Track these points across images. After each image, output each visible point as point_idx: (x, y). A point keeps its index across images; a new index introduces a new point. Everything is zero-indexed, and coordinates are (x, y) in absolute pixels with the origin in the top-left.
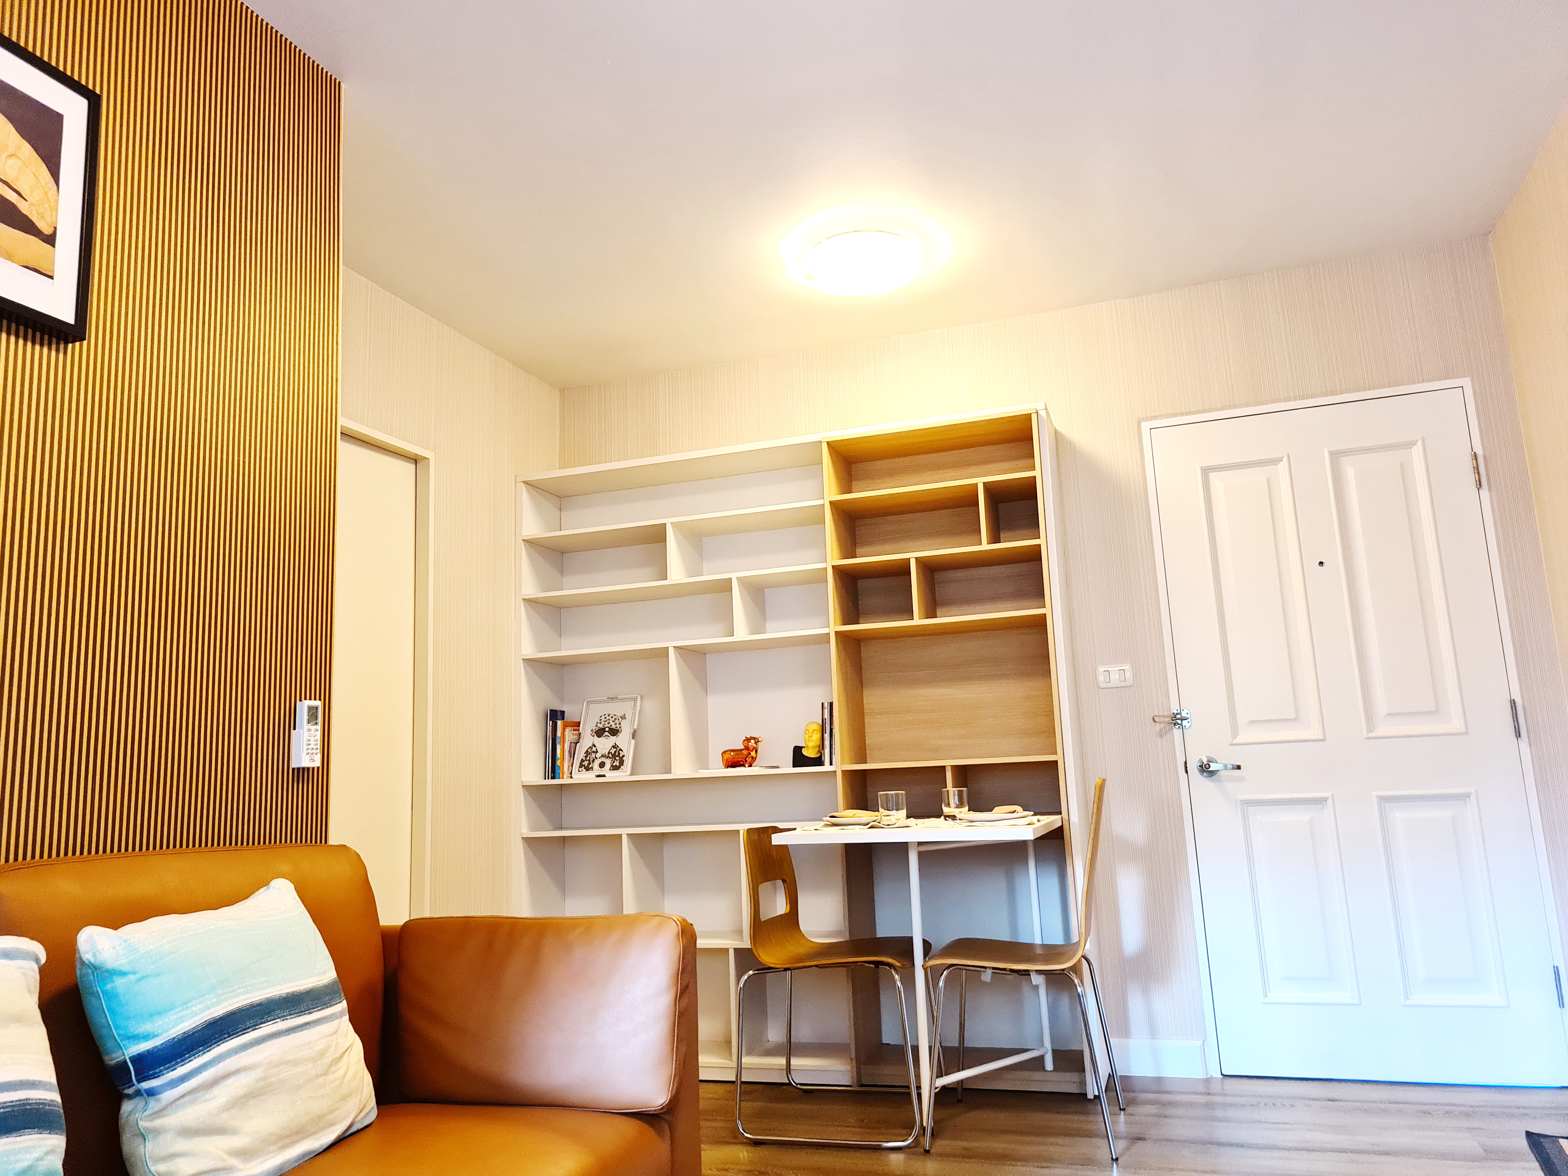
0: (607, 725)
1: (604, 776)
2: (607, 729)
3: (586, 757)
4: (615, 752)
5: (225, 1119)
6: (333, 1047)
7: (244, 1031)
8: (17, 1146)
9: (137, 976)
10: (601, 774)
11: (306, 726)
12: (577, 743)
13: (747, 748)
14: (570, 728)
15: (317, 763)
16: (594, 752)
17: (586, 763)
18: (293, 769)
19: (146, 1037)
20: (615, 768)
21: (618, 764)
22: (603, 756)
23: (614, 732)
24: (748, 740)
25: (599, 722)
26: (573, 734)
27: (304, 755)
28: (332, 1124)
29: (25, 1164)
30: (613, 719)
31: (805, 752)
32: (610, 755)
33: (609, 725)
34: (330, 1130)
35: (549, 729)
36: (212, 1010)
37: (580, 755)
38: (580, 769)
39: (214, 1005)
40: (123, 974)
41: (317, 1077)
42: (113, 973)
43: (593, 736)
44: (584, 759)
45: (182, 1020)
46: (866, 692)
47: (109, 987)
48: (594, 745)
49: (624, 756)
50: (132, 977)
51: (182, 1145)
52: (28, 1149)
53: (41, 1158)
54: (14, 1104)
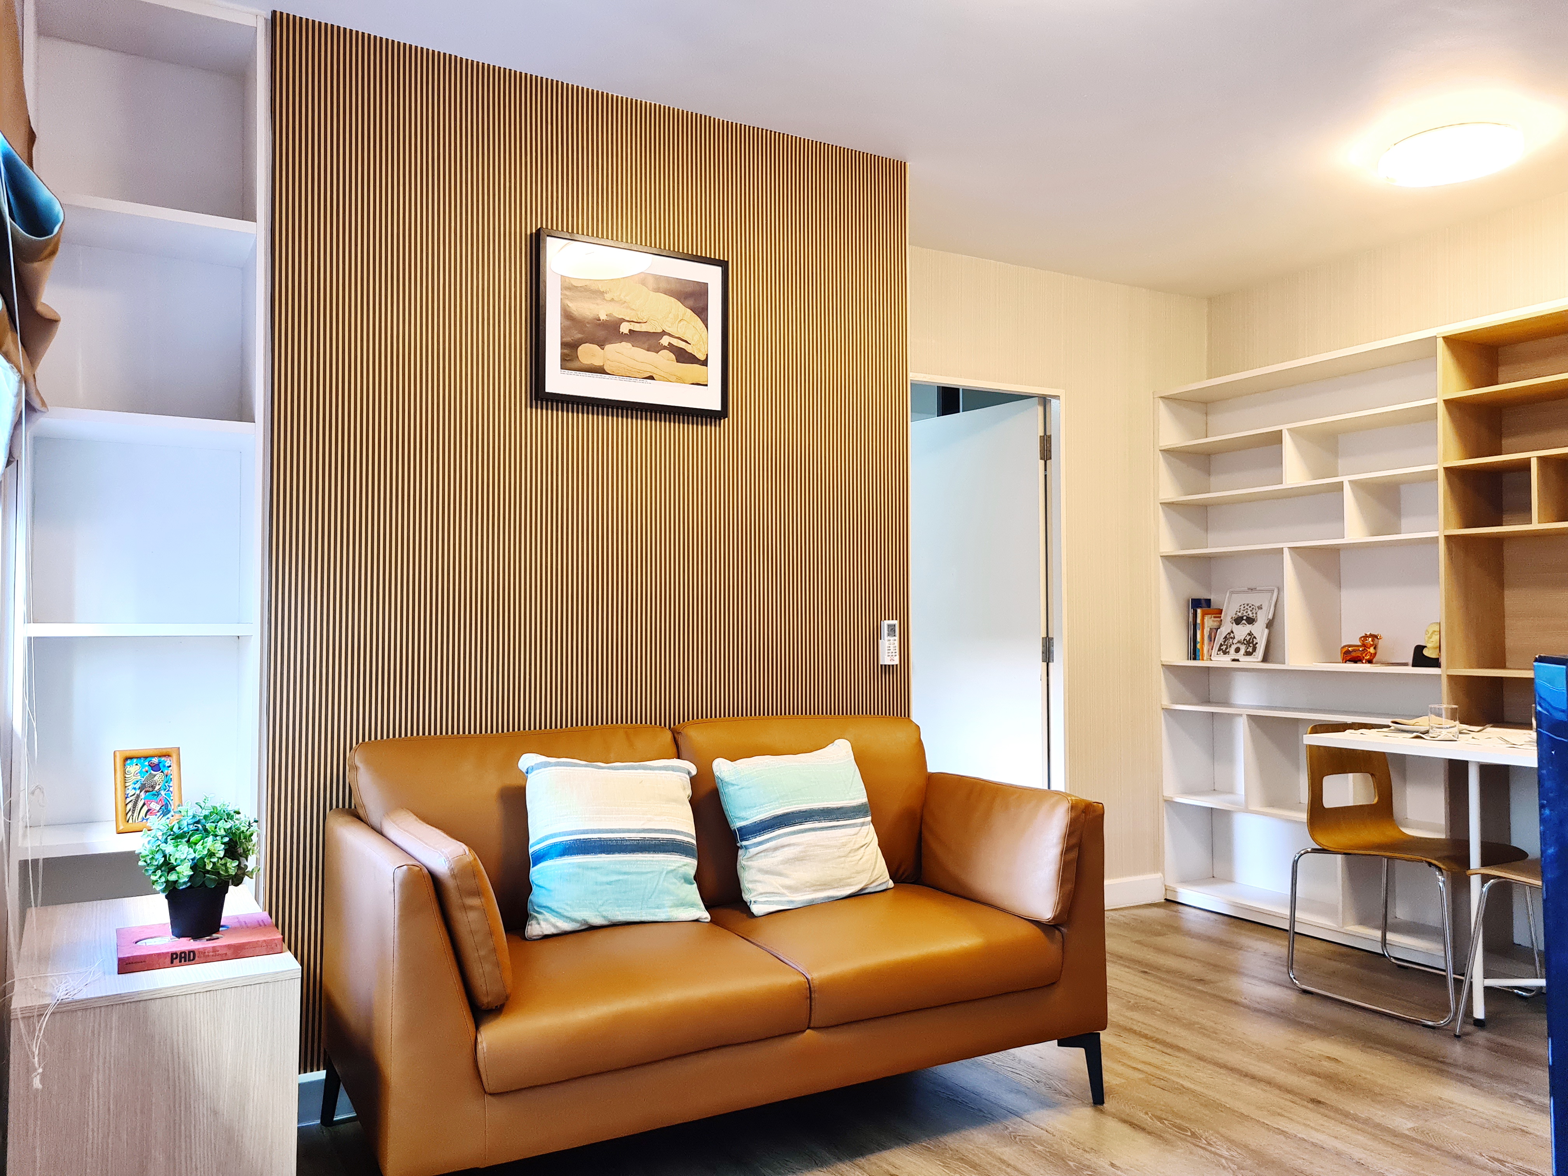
0: (1245, 614)
1: (1238, 660)
2: (1245, 618)
3: (1225, 642)
4: (1250, 639)
5: (781, 868)
6: (853, 842)
7: (794, 824)
8: (669, 859)
9: (739, 787)
10: (1236, 658)
11: (886, 638)
12: (1218, 629)
13: (1364, 645)
14: (1210, 616)
15: (896, 661)
16: (1231, 638)
17: (1224, 647)
18: (881, 665)
19: (743, 819)
20: (1248, 654)
21: (1251, 651)
22: (1239, 642)
23: (1251, 621)
24: (1366, 637)
25: (1238, 610)
26: (1214, 621)
27: (886, 656)
28: (849, 885)
29: (672, 868)
30: (1251, 609)
31: (1426, 652)
32: (1245, 642)
33: (1247, 614)
34: (848, 888)
35: (1191, 615)
36: (776, 810)
37: (1220, 639)
38: (1219, 653)
39: (777, 808)
40: (733, 785)
41: (840, 857)
42: (727, 783)
43: (1232, 623)
44: (1223, 643)
45: (760, 813)
46: (1508, 593)
47: (727, 790)
48: (1232, 632)
49: (1257, 643)
50: (736, 787)
51: (760, 877)
52: (674, 861)
53: (680, 867)
54: (668, 840)
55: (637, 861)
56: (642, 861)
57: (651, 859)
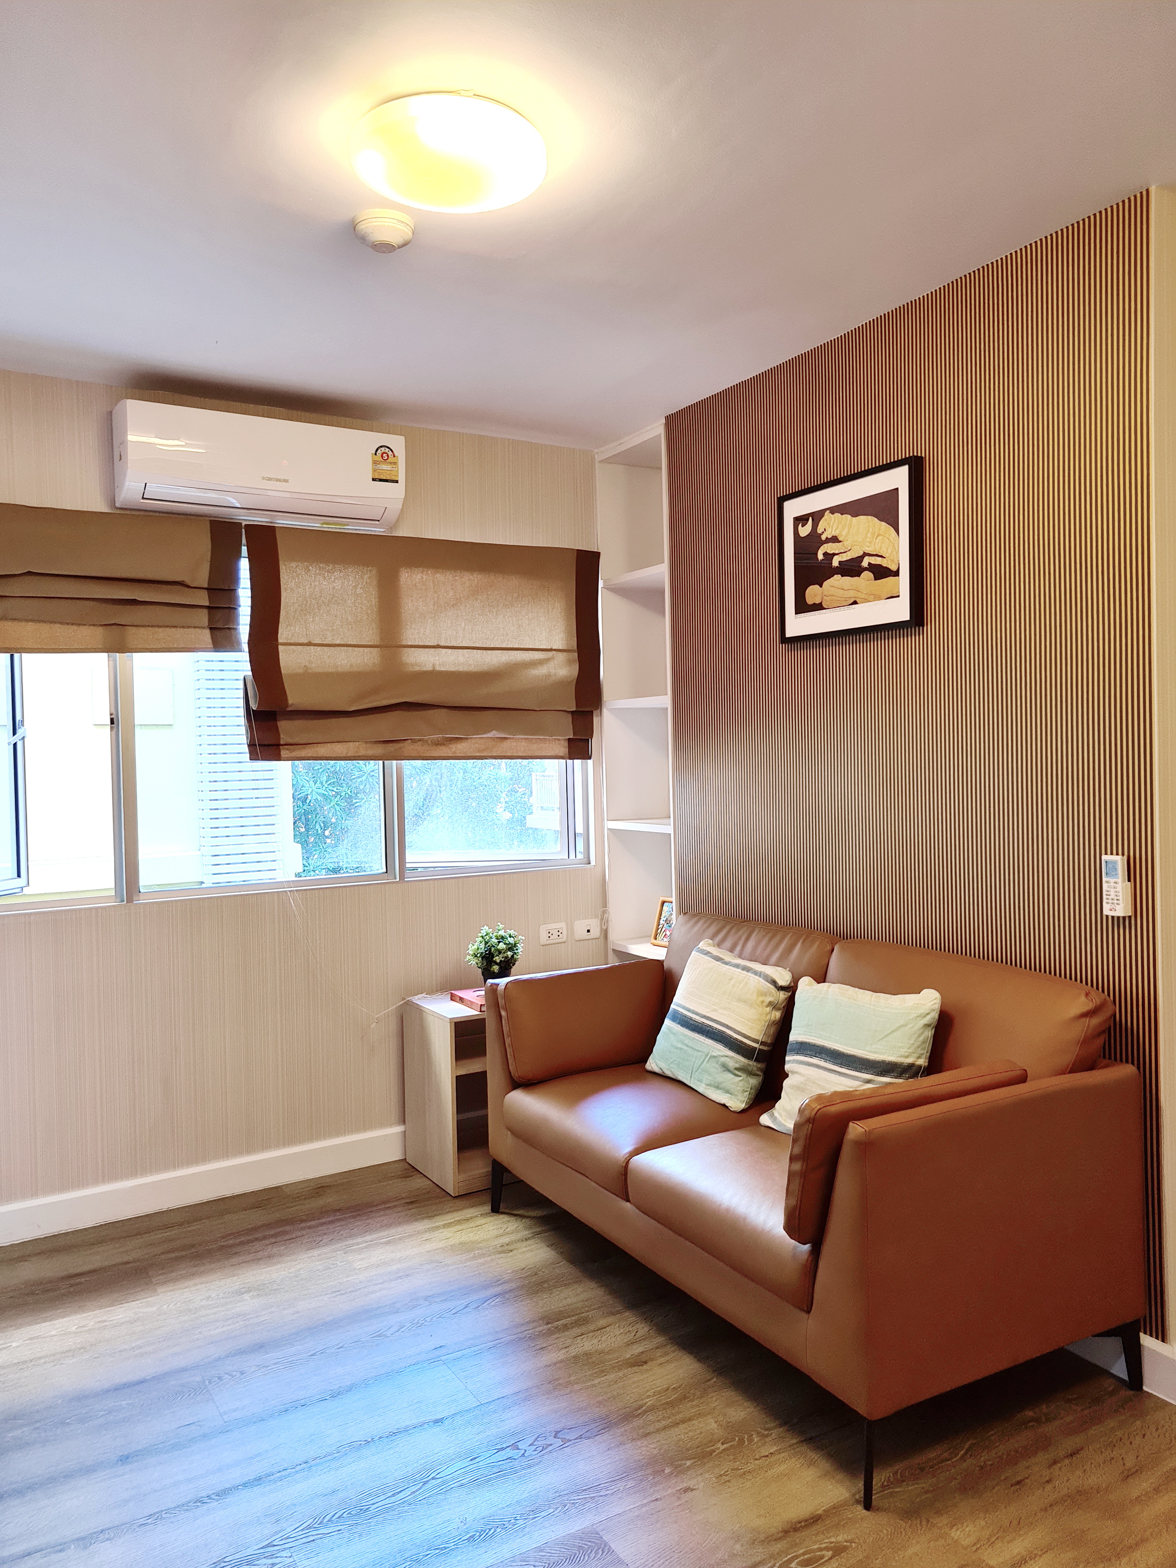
11: (1105, 878)
19: (800, 1036)
52: (719, 1050)
53: (722, 1056)
54: (720, 1031)
55: (694, 1039)
56: (697, 1040)
57: (703, 1041)
